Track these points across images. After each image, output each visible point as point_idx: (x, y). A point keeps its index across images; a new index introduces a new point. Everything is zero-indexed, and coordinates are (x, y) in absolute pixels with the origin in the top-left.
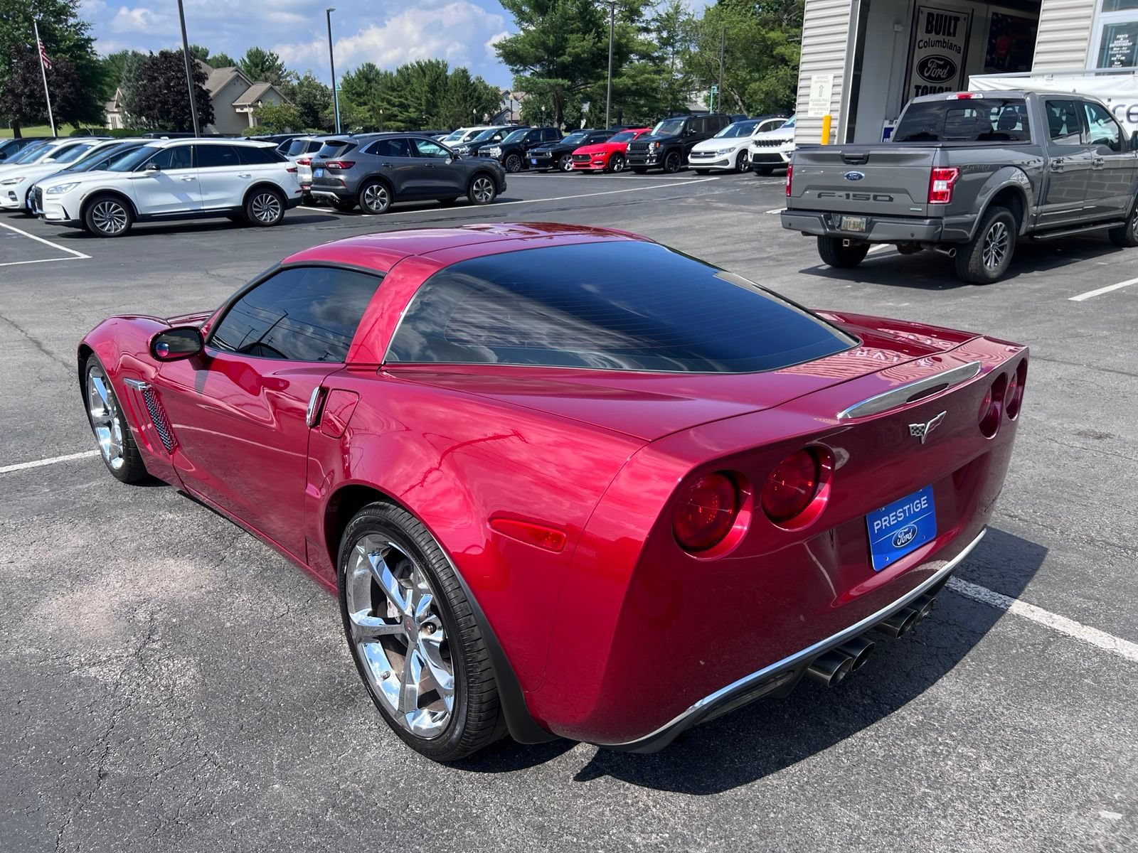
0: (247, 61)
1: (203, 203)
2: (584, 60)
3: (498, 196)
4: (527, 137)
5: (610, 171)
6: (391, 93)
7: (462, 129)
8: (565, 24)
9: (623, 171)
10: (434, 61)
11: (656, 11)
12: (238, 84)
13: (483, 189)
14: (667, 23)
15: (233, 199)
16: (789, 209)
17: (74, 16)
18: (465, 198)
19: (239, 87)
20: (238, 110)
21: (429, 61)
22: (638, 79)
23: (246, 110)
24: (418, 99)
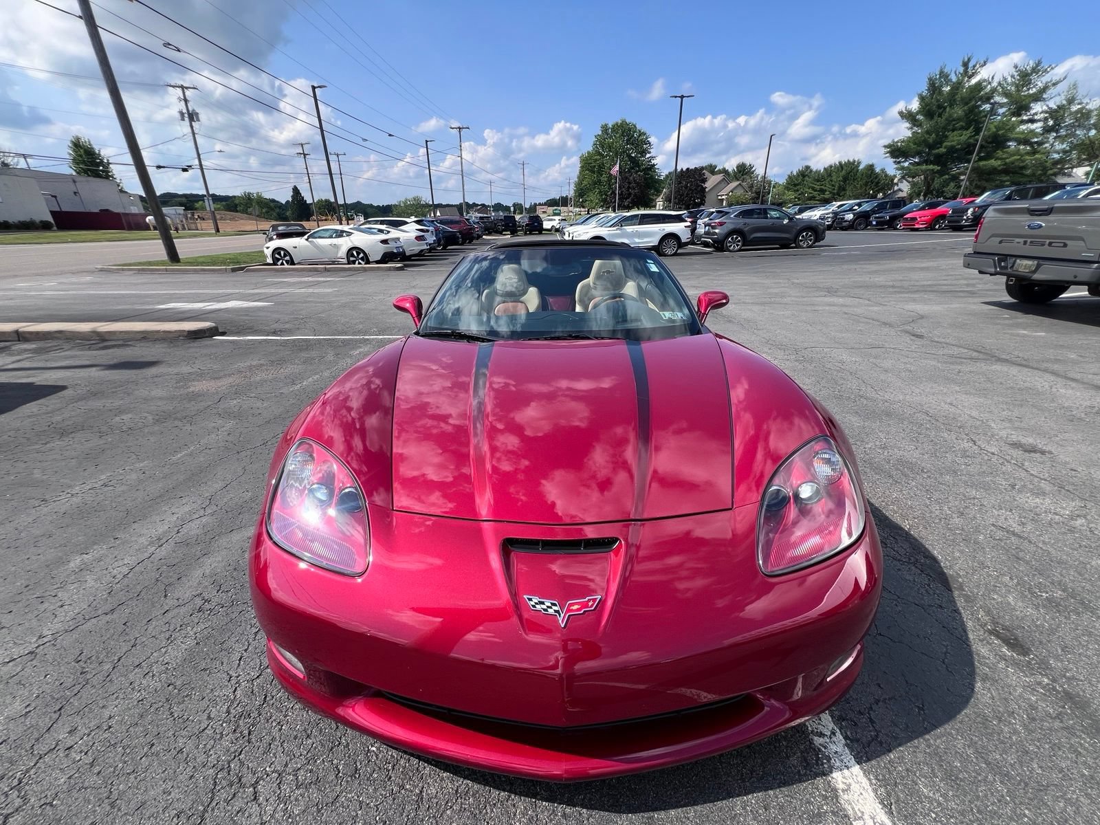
0: (735, 169)
1: (639, 243)
2: (957, 150)
3: (817, 244)
4: (876, 207)
5: (933, 229)
6: (816, 183)
7: (834, 203)
8: (948, 124)
9: (943, 229)
10: (851, 160)
11: (1047, 106)
12: (723, 183)
13: (806, 239)
14: (1056, 114)
15: (654, 241)
16: (975, 253)
17: (650, 153)
18: (794, 245)
19: (723, 185)
20: (720, 197)
21: (848, 161)
22: (1007, 160)
23: (723, 197)
24: (833, 185)
